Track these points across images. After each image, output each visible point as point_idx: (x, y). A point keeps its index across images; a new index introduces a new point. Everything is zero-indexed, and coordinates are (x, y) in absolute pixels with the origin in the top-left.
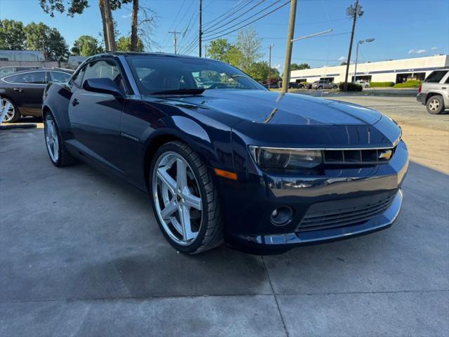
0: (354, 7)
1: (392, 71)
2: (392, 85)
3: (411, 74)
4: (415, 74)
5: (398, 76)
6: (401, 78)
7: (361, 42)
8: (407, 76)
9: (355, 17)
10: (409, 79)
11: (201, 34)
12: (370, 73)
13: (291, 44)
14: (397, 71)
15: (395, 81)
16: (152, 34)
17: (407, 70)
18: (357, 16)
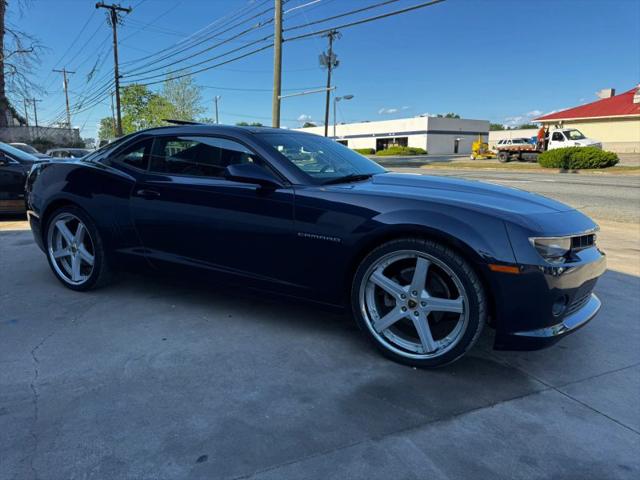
0: (327, 55)
1: (371, 136)
2: (372, 152)
3: (392, 139)
4: (396, 139)
5: (378, 141)
6: (382, 143)
7: (337, 99)
8: (387, 141)
9: (329, 67)
10: (390, 146)
11: (118, 77)
12: (346, 137)
13: (279, 101)
14: (377, 135)
15: (375, 148)
16: (31, 73)
17: (388, 134)
18: (332, 66)
